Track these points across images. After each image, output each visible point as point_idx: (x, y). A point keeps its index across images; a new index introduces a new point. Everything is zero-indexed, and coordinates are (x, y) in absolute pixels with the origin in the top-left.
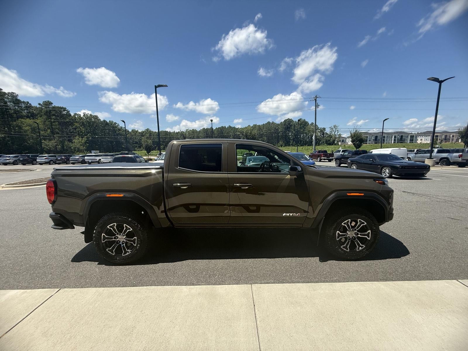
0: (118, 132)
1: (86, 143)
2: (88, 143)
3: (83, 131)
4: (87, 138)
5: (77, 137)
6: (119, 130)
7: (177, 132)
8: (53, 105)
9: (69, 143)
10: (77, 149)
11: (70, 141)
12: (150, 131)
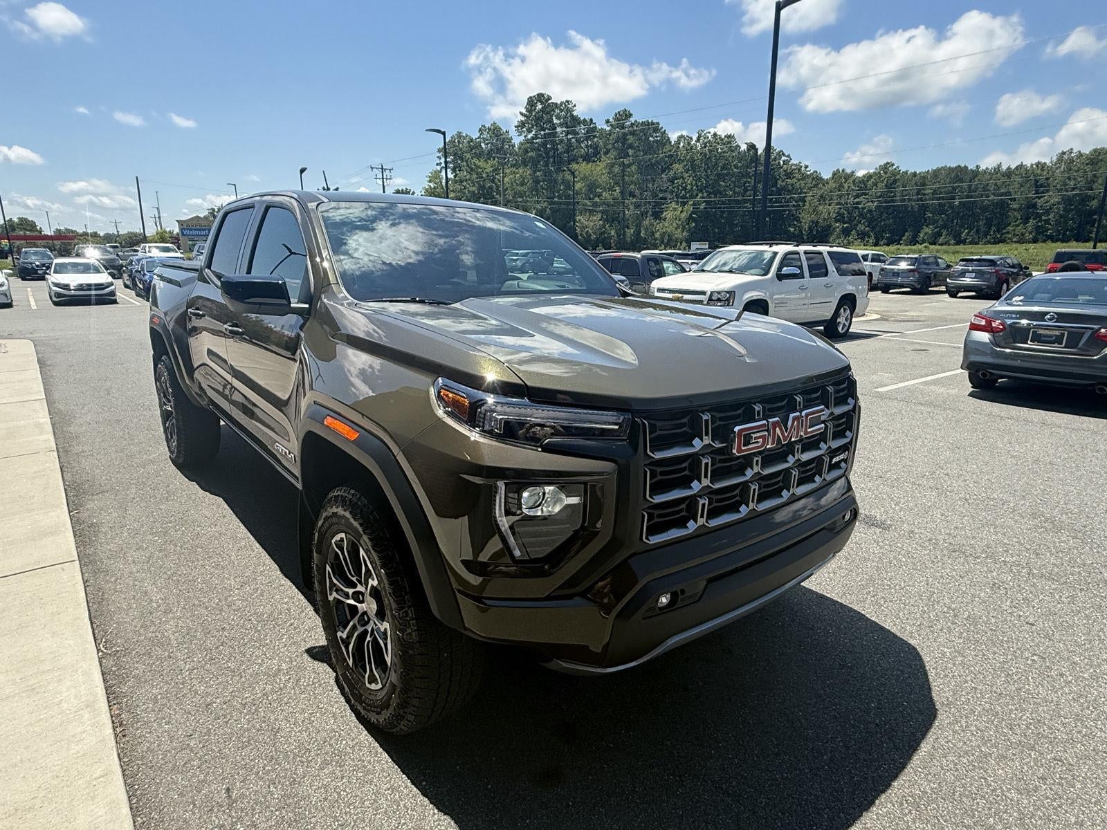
0: (783, 181)
1: (690, 218)
2: (694, 220)
3: (689, 187)
4: (694, 204)
5: (673, 205)
6: (789, 175)
7: (1009, 168)
8: (632, 120)
9: (653, 221)
10: (666, 236)
11: (657, 215)
12: (896, 173)
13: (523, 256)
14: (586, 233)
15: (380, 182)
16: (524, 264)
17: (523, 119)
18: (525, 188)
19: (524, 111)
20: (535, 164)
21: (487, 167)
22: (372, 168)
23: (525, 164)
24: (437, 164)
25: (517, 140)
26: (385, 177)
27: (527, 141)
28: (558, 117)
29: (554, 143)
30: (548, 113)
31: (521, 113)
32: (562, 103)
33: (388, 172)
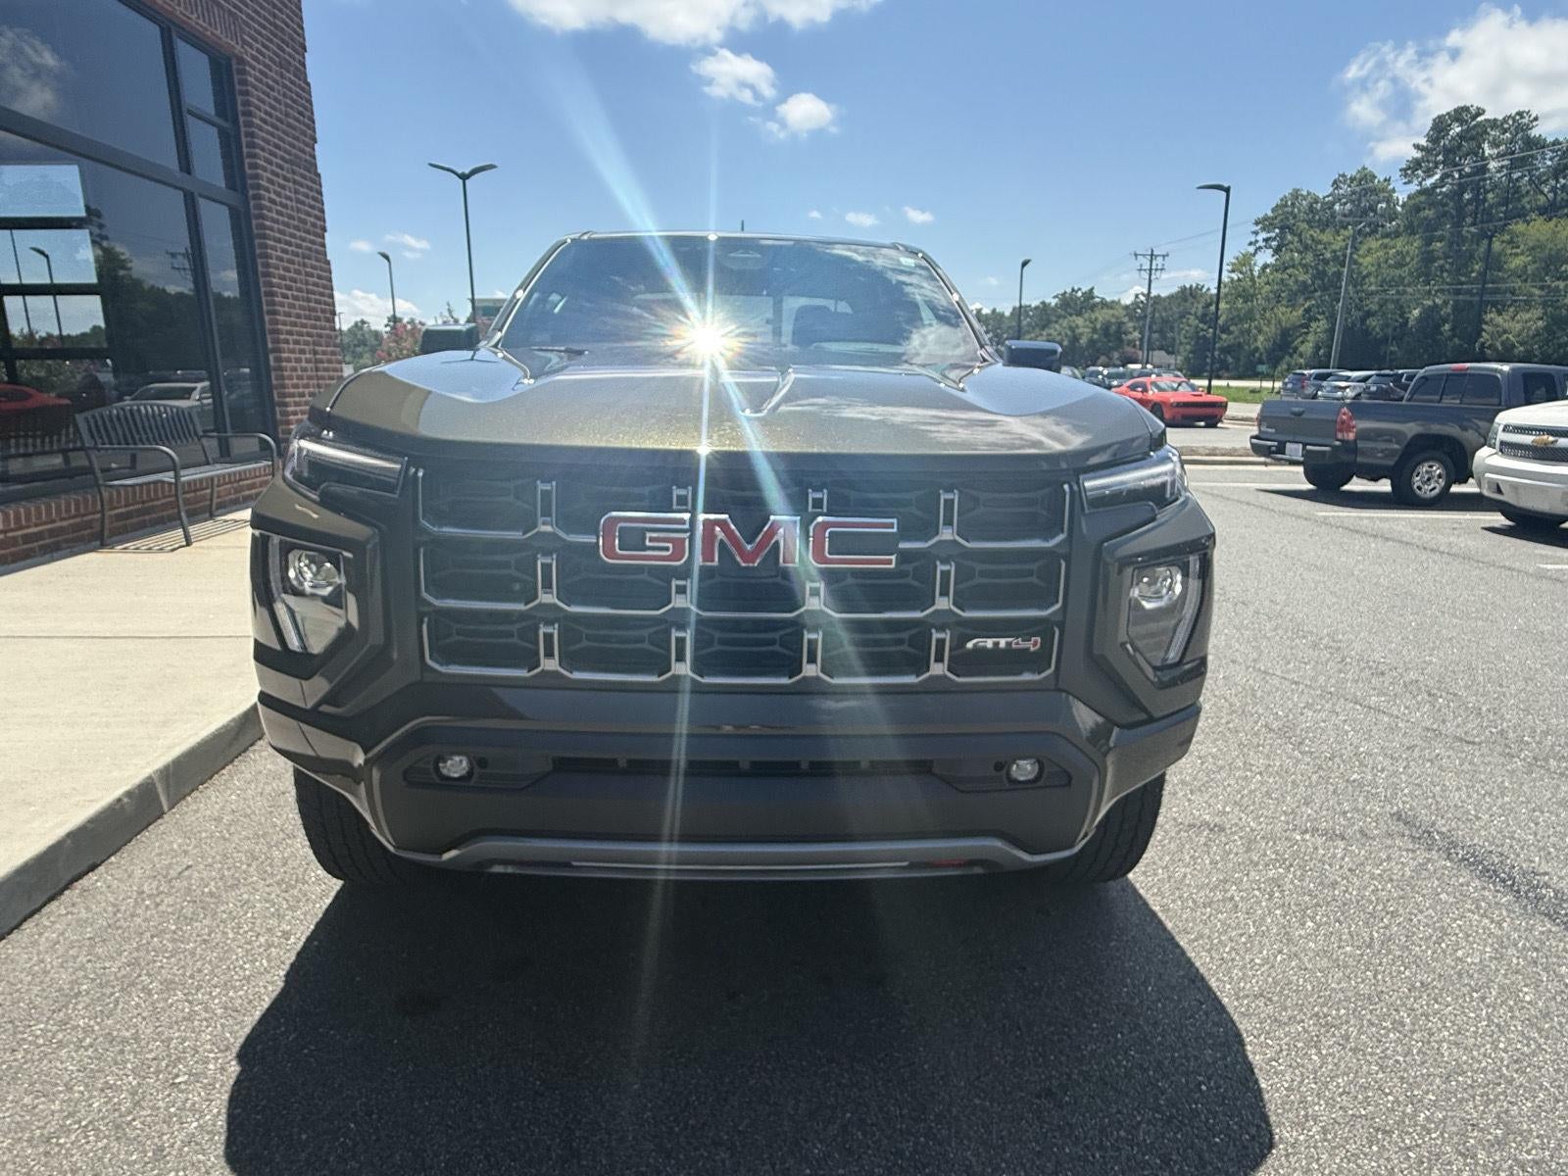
13: (1359, 381)
14: (1502, 343)
15: (1146, 275)
16: (1359, 395)
17: (1418, 155)
18: (1404, 272)
19: (1423, 142)
20: (1429, 230)
21: (1335, 241)
22: (1136, 255)
23: (1411, 230)
24: (1251, 244)
25: (1403, 192)
26: (1154, 267)
27: (1423, 192)
28: (1495, 144)
29: (1477, 189)
30: (1473, 138)
31: (1417, 147)
32: (1505, 120)
33: (1160, 259)
